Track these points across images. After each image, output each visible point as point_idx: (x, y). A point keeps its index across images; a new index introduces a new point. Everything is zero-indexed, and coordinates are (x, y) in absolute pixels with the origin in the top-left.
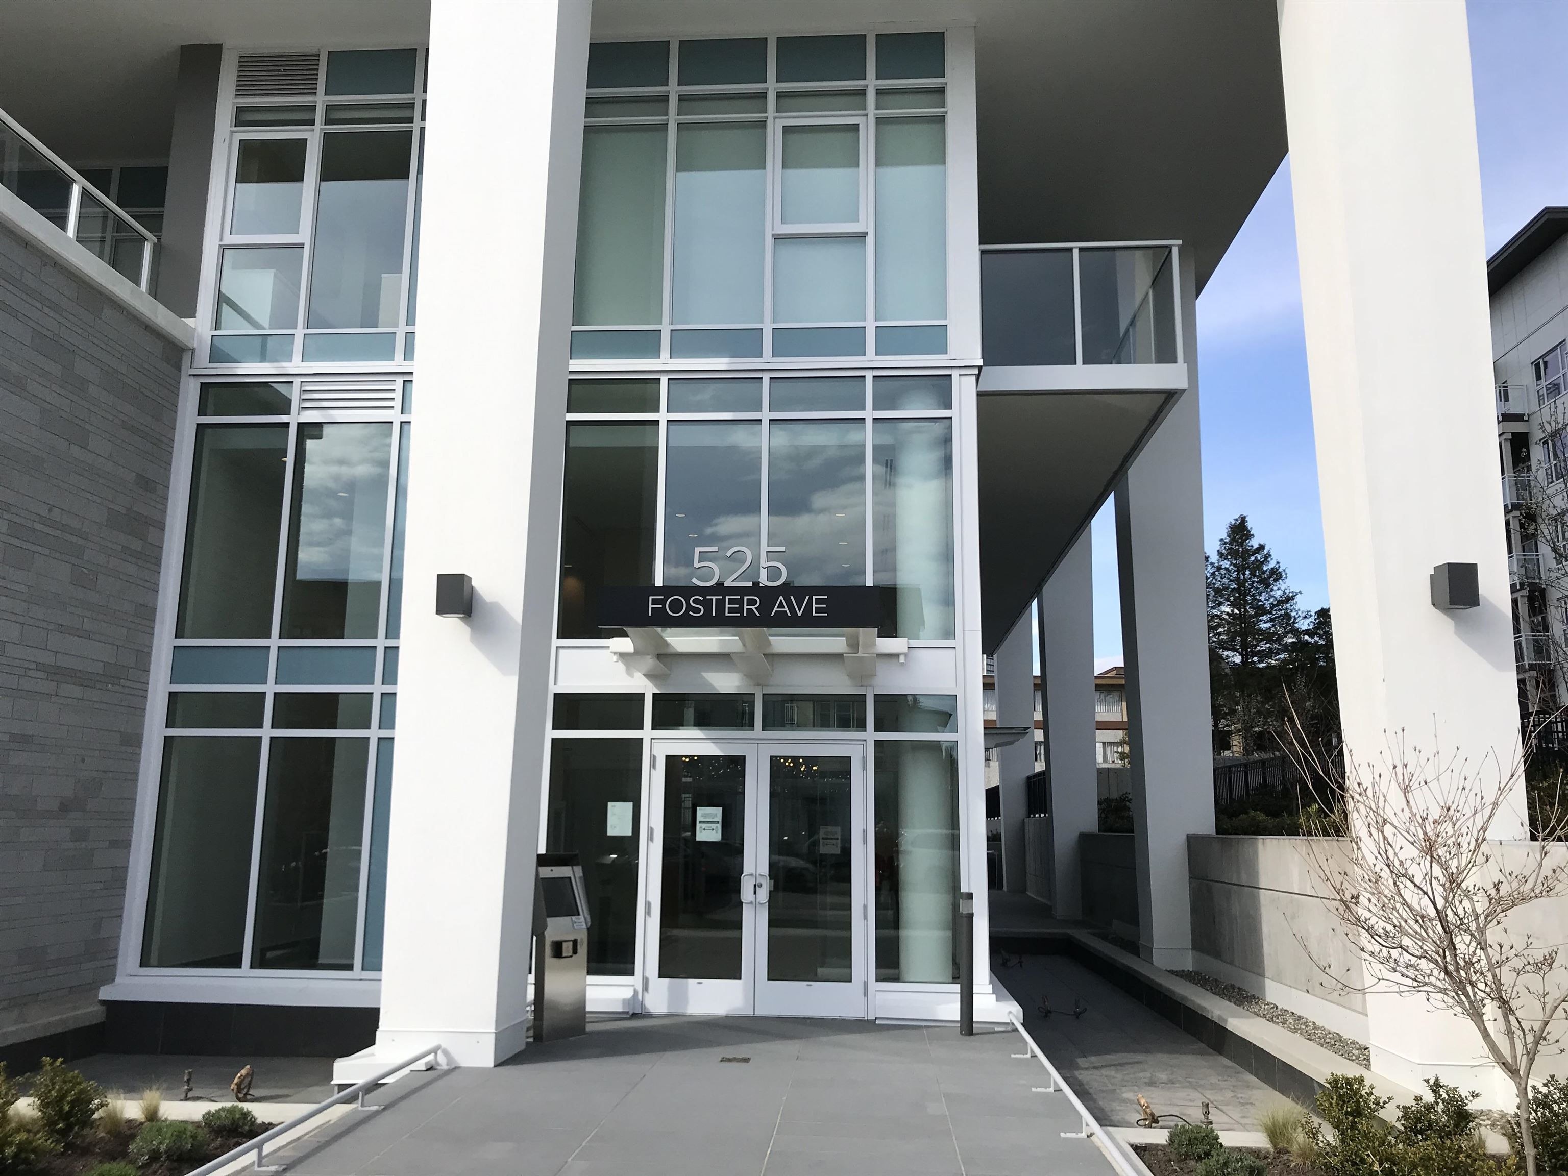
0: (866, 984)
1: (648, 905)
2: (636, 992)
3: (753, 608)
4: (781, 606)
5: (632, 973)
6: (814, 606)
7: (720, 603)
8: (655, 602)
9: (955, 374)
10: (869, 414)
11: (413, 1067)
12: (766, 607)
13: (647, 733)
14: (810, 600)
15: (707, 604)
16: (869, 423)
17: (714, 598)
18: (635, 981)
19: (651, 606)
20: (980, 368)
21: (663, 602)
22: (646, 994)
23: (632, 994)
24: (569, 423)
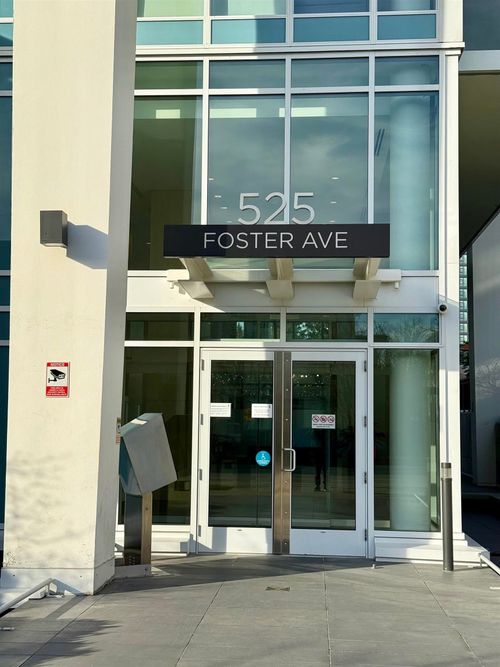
0: (366, 531)
1: (200, 472)
2: (191, 536)
3: (288, 242)
4: (310, 240)
5: (187, 522)
6: (337, 240)
7: (261, 239)
8: (209, 237)
9: (442, 54)
10: (372, 88)
11: (31, 597)
12: (298, 242)
13: (196, 343)
14: (334, 235)
15: (251, 239)
16: (372, 96)
17: (256, 234)
18: (191, 528)
19: (206, 241)
20: (462, 49)
21: (216, 238)
22: (199, 538)
23: (189, 537)
24: (137, 98)
